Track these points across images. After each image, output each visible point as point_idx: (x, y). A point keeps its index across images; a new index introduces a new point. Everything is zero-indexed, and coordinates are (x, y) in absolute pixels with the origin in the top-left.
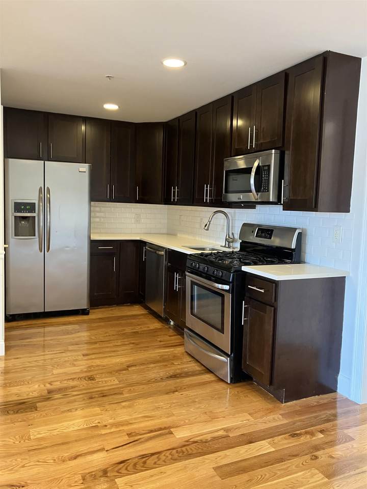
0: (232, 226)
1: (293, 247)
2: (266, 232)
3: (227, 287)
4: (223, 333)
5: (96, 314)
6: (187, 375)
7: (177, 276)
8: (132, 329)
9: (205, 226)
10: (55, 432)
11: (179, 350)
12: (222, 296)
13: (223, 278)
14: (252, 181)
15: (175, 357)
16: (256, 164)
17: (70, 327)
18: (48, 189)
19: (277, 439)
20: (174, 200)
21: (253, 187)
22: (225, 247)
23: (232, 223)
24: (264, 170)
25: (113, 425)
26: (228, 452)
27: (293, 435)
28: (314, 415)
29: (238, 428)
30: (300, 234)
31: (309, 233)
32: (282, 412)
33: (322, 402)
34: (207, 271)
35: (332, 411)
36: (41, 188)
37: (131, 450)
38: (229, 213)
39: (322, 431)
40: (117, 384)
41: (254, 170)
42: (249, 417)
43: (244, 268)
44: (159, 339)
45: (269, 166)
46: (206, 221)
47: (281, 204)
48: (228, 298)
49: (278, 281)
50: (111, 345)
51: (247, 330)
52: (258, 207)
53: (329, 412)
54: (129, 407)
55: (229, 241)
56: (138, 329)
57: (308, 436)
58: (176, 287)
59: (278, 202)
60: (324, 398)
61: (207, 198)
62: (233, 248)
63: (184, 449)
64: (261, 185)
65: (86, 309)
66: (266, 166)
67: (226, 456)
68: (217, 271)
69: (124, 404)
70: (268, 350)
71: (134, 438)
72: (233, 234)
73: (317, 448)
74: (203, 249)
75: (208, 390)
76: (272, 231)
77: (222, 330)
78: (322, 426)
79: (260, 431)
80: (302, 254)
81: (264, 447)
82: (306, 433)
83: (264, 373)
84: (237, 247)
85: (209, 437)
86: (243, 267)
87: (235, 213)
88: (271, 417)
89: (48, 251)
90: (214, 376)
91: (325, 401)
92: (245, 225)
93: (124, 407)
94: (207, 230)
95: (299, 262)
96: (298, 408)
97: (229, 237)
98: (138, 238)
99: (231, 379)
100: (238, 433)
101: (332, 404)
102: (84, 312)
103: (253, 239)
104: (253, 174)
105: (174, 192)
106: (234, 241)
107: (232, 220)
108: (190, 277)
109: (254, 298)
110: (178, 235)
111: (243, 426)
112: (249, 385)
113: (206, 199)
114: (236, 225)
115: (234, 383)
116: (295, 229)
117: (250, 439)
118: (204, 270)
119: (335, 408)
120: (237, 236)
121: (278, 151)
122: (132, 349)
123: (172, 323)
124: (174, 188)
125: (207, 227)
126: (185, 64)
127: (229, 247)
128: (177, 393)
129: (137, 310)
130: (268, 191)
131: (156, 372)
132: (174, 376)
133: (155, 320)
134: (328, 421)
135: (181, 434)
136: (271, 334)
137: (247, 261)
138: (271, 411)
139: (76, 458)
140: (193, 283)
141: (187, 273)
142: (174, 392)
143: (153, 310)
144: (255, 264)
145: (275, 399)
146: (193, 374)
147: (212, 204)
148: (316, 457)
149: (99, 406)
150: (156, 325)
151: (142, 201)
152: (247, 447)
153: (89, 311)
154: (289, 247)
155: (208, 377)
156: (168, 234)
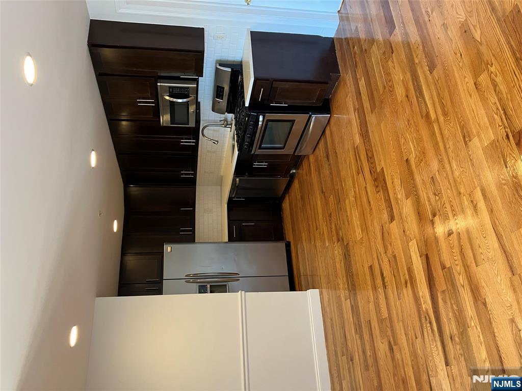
0: (214, 122)
1: (229, 70)
2: (218, 92)
3: (261, 118)
4: (295, 120)
5: (289, 236)
6: (326, 148)
7: (256, 165)
8: (299, 201)
9: (215, 143)
10: (359, 223)
11: (312, 158)
12: (268, 121)
13: (254, 120)
14: (180, 101)
15: (316, 160)
16: (167, 98)
17: (299, 251)
18: (186, 276)
19: (358, 77)
20: (192, 174)
21: (185, 100)
22: (231, 128)
23: (211, 122)
24: (172, 91)
25: (354, 187)
26: (365, 106)
27: (356, 66)
28: (346, 52)
29: (353, 103)
30: (220, 65)
31: (219, 58)
32: (345, 75)
33: (339, 48)
34: (250, 134)
35: (344, 40)
36: (186, 281)
37: (365, 169)
38: (203, 125)
39: (354, 48)
40: (333, 196)
41: (172, 99)
42: (348, 96)
43: (247, 104)
44: (305, 177)
45: (170, 87)
46: (211, 143)
47: (198, 78)
48: (270, 116)
49: (255, 78)
50: (310, 212)
51: (291, 102)
52: (199, 100)
53: (344, 43)
54: (345, 181)
55: (226, 124)
56: (299, 197)
57: (356, 56)
58: (264, 165)
59: (197, 81)
60: (337, 47)
61: (191, 142)
62: (232, 120)
63: (364, 135)
64: (183, 93)
65: (286, 244)
66: (169, 90)
67: (367, 108)
68: (250, 126)
69: (343, 185)
70: (303, 86)
71: (360, 171)
72: (220, 121)
73: (361, 50)
74: (234, 146)
75: (334, 129)
76: (218, 87)
77: (293, 121)
78: (351, 47)
79: (355, 88)
80: (235, 63)
81: (362, 83)
82: (355, 58)
83: (320, 89)
84: (230, 116)
85: (358, 121)
86: (246, 106)
87: (203, 120)
88: (348, 82)
89: (239, 274)
90: (327, 128)
91: (339, 45)
92: (213, 110)
93: (345, 185)
94: (218, 142)
95: (241, 65)
96: (343, 64)
97: (223, 125)
98: (226, 206)
99: (328, 114)
100: (356, 103)
101: (340, 40)
102: (288, 245)
103: (223, 103)
104: (175, 100)
105: (186, 174)
106: (226, 120)
107: (209, 122)
108: (255, 151)
109: (269, 97)
110: (222, 174)
111: (353, 100)
112: (331, 100)
113: (193, 142)
114: (213, 119)
115: (330, 111)
116: (217, 68)
117: (359, 93)
118: (249, 137)
119: (342, 39)
120: (222, 117)
121: (159, 80)
122: (312, 195)
123: (294, 171)
124: (182, 174)
125: (216, 142)
126: (93, 150)
127: (231, 124)
128: (337, 151)
129: (286, 205)
130: (188, 88)
131: (326, 171)
132: (328, 157)
133: (293, 185)
134: (348, 43)
135: (358, 140)
136: (292, 83)
137: (242, 104)
138: (345, 83)
139: (369, 202)
140: (260, 148)
141: (253, 152)
142: (336, 153)
143: (285, 188)
144: (243, 97)
145: (338, 81)
146: (326, 143)
147: (197, 138)
148: (366, 50)
149: (345, 201)
150: (296, 184)
151: (193, 205)
152: (362, 95)
153: (287, 241)
154: (230, 73)
155: (327, 132)
156: (221, 186)
